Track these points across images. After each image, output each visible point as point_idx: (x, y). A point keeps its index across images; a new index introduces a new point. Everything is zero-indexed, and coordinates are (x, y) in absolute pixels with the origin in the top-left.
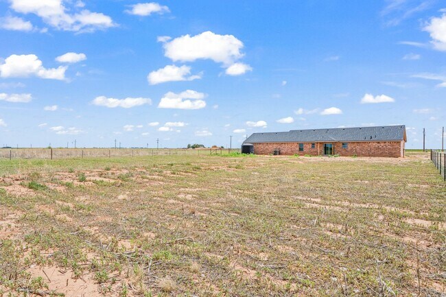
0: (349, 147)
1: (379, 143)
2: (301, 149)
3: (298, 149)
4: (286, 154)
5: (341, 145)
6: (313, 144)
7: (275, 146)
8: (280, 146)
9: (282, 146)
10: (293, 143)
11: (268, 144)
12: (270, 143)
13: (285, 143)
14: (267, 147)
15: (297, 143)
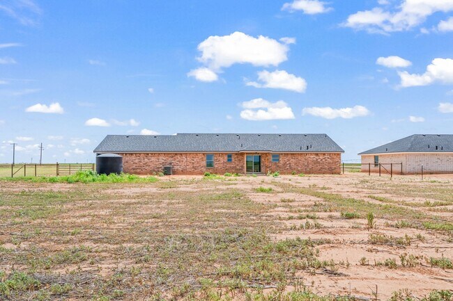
0: (282, 160)
1: (317, 154)
2: (210, 165)
3: (204, 163)
4: (183, 172)
5: (271, 158)
6: (230, 156)
7: (162, 159)
8: (172, 159)
9: (175, 160)
10: (196, 153)
11: (148, 154)
12: (152, 154)
13: (181, 154)
14: (146, 160)
15: (204, 154)
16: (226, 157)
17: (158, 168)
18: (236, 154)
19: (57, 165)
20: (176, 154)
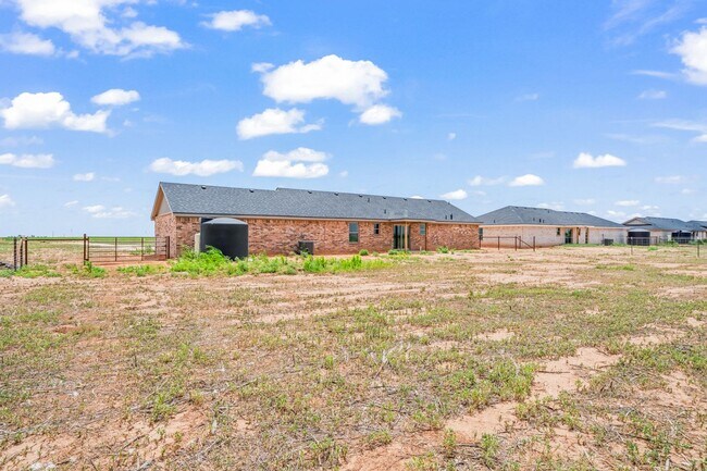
1: (460, 226)
2: (353, 238)
3: (347, 236)
4: (320, 251)
5: (419, 230)
6: (377, 226)
8: (304, 229)
9: (308, 230)
10: (336, 221)
11: (268, 221)
12: (274, 220)
13: (317, 222)
14: (265, 230)
15: (347, 222)
16: (373, 228)
17: (285, 244)
18: (385, 223)
19: (85, 239)
20: (310, 222)
